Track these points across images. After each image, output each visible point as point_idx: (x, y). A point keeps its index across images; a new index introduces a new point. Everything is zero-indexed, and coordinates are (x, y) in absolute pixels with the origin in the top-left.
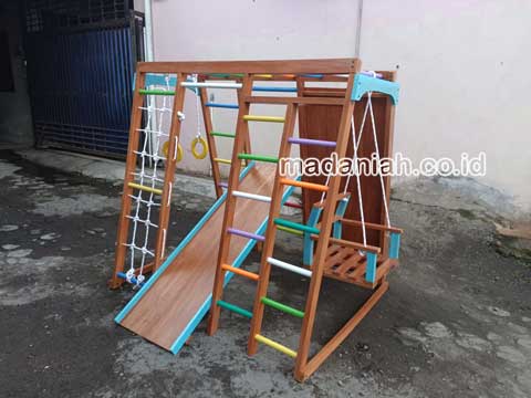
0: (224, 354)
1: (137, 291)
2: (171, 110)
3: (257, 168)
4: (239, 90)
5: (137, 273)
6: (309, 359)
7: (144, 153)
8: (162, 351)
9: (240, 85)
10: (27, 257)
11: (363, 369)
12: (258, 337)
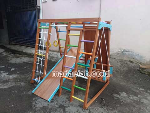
0: (63, 101)
1: (38, 84)
2: (48, 33)
3: (72, 49)
4: (67, 27)
5: (38, 79)
6: (87, 103)
7: (40, 45)
9: (67, 25)
10: (7, 75)
11: (103, 105)
12: (73, 97)
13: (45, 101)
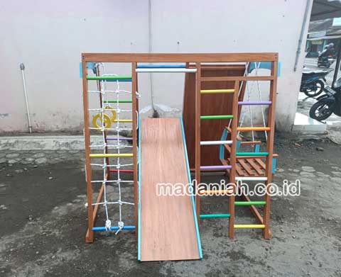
8: (192, 262)
12: (235, 226)
13: (193, 264)
